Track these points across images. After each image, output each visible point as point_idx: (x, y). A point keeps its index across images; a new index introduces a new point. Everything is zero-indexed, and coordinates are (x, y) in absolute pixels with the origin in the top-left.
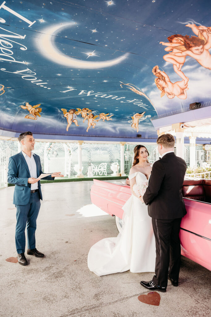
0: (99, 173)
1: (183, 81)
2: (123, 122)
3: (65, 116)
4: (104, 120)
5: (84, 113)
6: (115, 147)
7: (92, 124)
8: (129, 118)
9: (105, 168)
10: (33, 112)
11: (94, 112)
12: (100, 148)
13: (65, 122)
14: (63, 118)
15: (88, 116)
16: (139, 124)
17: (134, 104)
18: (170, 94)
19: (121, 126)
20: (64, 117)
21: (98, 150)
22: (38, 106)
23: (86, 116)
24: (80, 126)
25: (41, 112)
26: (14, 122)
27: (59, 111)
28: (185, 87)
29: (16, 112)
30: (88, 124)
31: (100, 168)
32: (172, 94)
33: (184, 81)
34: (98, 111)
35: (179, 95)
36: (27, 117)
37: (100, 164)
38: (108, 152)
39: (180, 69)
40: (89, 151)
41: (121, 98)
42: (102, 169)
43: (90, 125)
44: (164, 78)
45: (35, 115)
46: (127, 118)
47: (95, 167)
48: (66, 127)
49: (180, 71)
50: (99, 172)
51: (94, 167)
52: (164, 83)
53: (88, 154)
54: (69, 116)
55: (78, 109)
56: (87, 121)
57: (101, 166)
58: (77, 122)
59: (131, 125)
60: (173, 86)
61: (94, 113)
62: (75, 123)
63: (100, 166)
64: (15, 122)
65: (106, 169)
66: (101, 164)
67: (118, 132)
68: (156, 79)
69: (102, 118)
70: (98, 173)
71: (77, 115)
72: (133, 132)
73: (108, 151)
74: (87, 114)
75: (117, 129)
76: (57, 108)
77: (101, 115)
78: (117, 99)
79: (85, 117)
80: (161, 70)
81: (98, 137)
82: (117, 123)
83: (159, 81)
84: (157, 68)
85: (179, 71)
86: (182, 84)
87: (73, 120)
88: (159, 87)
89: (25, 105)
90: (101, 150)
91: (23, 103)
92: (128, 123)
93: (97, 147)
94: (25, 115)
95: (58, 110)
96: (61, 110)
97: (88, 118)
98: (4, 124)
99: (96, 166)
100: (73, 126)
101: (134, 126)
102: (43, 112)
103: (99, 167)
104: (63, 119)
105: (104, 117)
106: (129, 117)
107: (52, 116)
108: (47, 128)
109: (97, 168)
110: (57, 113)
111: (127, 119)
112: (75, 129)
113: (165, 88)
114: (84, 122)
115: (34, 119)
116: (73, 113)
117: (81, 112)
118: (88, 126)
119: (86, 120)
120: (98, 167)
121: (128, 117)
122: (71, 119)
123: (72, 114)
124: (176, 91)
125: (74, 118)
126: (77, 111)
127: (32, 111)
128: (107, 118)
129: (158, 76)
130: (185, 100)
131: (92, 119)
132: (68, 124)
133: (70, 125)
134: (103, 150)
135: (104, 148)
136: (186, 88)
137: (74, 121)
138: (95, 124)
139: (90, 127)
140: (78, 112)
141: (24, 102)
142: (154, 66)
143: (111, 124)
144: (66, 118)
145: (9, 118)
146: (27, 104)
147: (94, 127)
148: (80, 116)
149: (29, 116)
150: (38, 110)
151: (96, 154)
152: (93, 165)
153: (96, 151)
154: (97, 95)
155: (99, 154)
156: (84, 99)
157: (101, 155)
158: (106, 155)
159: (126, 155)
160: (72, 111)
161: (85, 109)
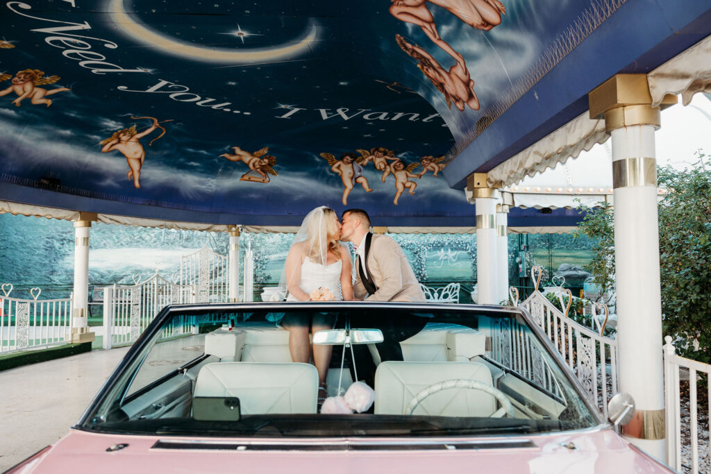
3: (334, 169)
4: (435, 174)
5: (379, 162)
7: (408, 185)
9: (456, 298)
10: (258, 166)
11: (404, 155)
12: (447, 244)
13: (337, 185)
14: (331, 174)
15: (392, 165)
18: (456, 98)
20: (332, 172)
21: (442, 249)
22: (265, 151)
23: (385, 166)
24: (375, 191)
25: (277, 166)
26: (216, 191)
27: (318, 159)
29: (218, 169)
30: (396, 186)
31: (446, 296)
32: (460, 99)
34: (412, 153)
35: (468, 101)
36: (246, 178)
37: (445, 286)
38: (470, 254)
39: (437, 36)
40: (415, 253)
41: (431, 116)
42: (450, 300)
43: (400, 187)
44: (428, 60)
45: (262, 173)
47: (433, 293)
48: (342, 195)
49: (440, 38)
51: (429, 293)
52: (437, 74)
53: (415, 261)
55: (360, 151)
56: (392, 178)
57: (447, 292)
58: (367, 182)
61: (405, 158)
62: (362, 184)
64: (219, 189)
65: (458, 300)
66: (448, 287)
68: (420, 66)
69: (429, 167)
71: (362, 165)
73: (469, 251)
74: (389, 162)
76: (309, 153)
77: (424, 161)
79: (385, 168)
80: (412, 44)
81: (423, 216)
83: (427, 70)
84: (402, 38)
85: (438, 39)
86: (459, 71)
87: (356, 179)
88: (435, 83)
89: (233, 153)
90: (449, 250)
91: (227, 148)
93: (439, 243)
94: (242, 174)
95: (314, 158)
96: (320, 158)
97: (393, 170)
98: (191, 197)
99: (436, 291)
100: (358, 191)
102: (281, 165)
103: (443, 293)
104: (332, 176)
105: (433, 164)
107: (304, 171)
108: (296, 199)
109: (436, 295)
110: (315, 164)
112: (363, 199)
113: (444, 84)
115: (261, 180)
116: (352, 162)
117: (370, 157)
118: (397, 190)
119: (389, 175)
120: (440, 292)
122: (351, 175)
123: (349, 163)
124: (460, 90)
125: (358, 174)
126: (360, 155)
127: (254, 165)
131: (404, 172)
132: (346, 187)
133: (351, 190)
134: (456, 249)
135: (459, 243)
137: (361, 180)
138: (413, 186)
139: (401, 193)
140: (363, 159)
141: (228, 147)
142: (395, 37)
144: (337, 174)
145: (203, 183)
146: (238, 151)
147: (411, 191)
148: (372, 167)
149: (250, 175)
150: (266, 161)
151: (436, 259)
152: (427, 289)
153: (435, 252)
154: (366, 117)
155: (445, 260)
156: (346, 128)
157: (451, 262)
158: (464, 262)
159: (521, 263)
160: (348, 157)
161: (377, 149)
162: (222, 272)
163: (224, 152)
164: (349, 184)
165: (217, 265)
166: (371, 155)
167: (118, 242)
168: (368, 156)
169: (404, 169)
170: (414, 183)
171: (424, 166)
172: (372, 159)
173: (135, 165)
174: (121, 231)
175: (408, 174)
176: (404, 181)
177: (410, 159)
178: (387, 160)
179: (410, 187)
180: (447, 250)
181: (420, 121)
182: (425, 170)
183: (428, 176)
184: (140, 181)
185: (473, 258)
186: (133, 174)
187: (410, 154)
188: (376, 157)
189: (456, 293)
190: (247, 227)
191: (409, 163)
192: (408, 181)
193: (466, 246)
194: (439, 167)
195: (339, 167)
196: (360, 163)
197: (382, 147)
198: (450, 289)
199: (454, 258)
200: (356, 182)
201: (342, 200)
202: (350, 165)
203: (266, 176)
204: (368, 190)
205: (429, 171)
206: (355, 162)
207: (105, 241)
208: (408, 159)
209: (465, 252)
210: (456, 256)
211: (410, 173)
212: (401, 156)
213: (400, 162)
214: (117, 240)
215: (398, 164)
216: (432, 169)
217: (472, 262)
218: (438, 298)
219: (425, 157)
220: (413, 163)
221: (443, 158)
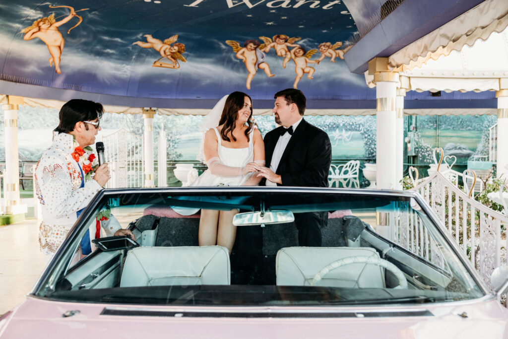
0: (344, 183)
3: (239, 55)
4: (333, 59)
5: (281, 48)
7: (307, 70)
10: (168, 53)
11: (304, 42)
12: (341, 125)
13: (241, 70)
14: (236, 60)
15: (293, 51)
20: (236, 58)
21: (337, 130)
22: (174, 39)
23: (286, 52)
24: (276, 76)
25: (186, 53)
26: (131, 77)
27: (223, 47)
29: (132, 56)
30: (296, 71)
34: (311, 39)
36: (158, 64)
38: (363, 134)
41: (332, 4)
42: (350, 176)
43: (300, 73)
45: (173, 60)
47: (334, 169)
48: (246, 80)
50: (342, 181)
54: (248, 56)
55: (262, 38)
56: (292, 64)
58: (269, 67)
61: (305, 44)
62: (264, 69)
63: (347, 166)
64: (133, 75)
65: (357, 176)
69: (327, 54)
70: (340, 183)
71: (264, 52)
73: (362, 132)
74: (289, 49)
76: (216, 41)
77: (323, 47)
78: (325, 8)
79: (286, 54)
87: (259, 65)
89: (145, 40)
90: (344, 131)
91: (139, 36)
94: (153, 60)
95: (219, 45)
96: (226, 45)
97: (293, 56)
98: (108, 82)
100: (261, 77)
102: (190, 52)
104: (236, 63)
105: (330, 51)
107: (211, 57)
108: (204, 84)
110: (220, 51)
112: (265, 84)
114: (285, 67)
115: (172, 67)
116: (255, 49)
118: (297, 75)
119: (289, 61)
122: (255, 61)
123: (252, 50)
125: (261, 60)
126: (262, 42)
127: (165, 52)
128: (341, 53)
131: (303, 58)
132: (249, 73)
133: (254, 75)
134: (350, 130)
135: (353, 124)
137: (263, 66)
138: (312, 71)
139: (301, 78)
140: (265, 46)
141: (141, 35)
144: (241, 60)
145: (118, 70)
146: (149, 38)
147: (310, 76)
148: (273, 53)
149: (161, 61)
150: (176, 48)
154: (269, 5)
155: (340, 140)
156: (250, 16)
157: (345, 141)
158: (356, 142)
159: (409, 142)
160: (252, 44)
161: (278, 37)
162: (138, 150)
163: (137, 40)
164: (252, 69)
165: (134, 144)
166: (273, 42)
167: (45, 123)
168: (270, 43)
169: (303, 55)
170: (313, 68)
171: (322, 52)
172: (274, 46)
173: (56, 52)
174: (47, 114)
175: (307, 60)
176: (303, 67)
177: (310, 46)
178: (288, 47)
179: (308, 73)
180: (342, 130)
181: (321, 8)
182: (323, 56)
184: (61, 67)
185: (365, 138)
186: (54, 61)
187: (310, 41)
188: (278, 44)
189: (355, 170)
190: (160, 110)
191: (308, 50)
192: (307, 67)
193: (359, 127)
194: (337, 54)
195: (243, 54)
196: (263, 50)
197: (283, 34)
198: (350, 166)
200: (258, 67)
201: (245, 85)
202: (254, 52)
203: (176, 62)
204: (270, 75)
205: (326, 57)
206: (258, 49)
207: (32, 123)
208: (307, 46)
209: (358, 133)
210: (349, 136)
211: (309, 60)
212: (301, 42)
213: (299, 48)
214: (43, 122)
215: (298, 51)
216: (330, 55)
217: (365, 142)
218: (339, 174)
219: (324, 44)
220: (312, 49)
221: (340, 43)
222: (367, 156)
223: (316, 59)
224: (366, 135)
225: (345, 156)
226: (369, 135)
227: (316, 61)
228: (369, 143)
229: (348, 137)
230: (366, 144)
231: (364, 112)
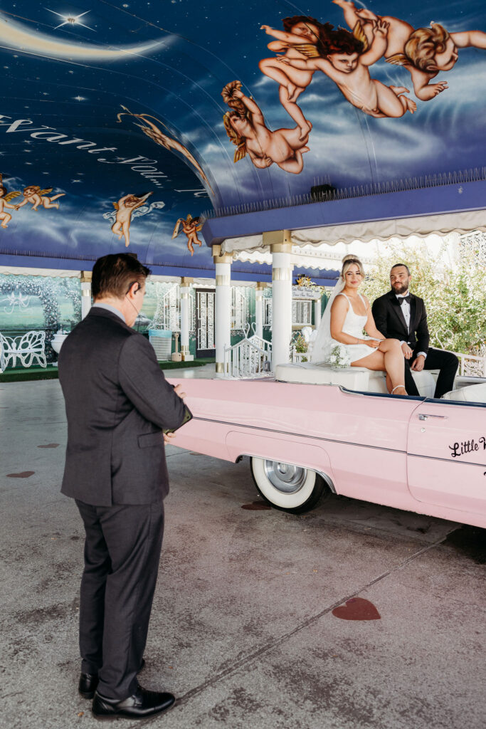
0: (23, 359)
1: (298, 129)
2: (89, 215)
4: (35, 207)
6: (61, 284)
7: (2, 216)
8: (107, 206)
9: (40, 346)
11: (10, 181)
12: (17, 287)
16: (131, 223)
17: (132, 168)
18: (261, 155)
19: (83, 228)
21: (13, 294)
28: (301, 143)
31: (25, 346)
32: (266, 158)
33: (301, 129)
34: (20, 179)
35: (282, 162)
37: (23, 334)
38: (42, 299)
39: (293, 100)
41: (106, 149)
42: (31, 350)
44: (251, 113)
46: (100, 206)
47: (10, 342)
49: (295, 103)
50: (20, 356)
51: (7, 343)
52: (248, 128)
57: (27, 341)
59: (110, 226)
60: (271, 138)
61: (9, 184)
63: (25, 338)
65: (42, 350)
66: (27, 335)
67: (75, 243)
68: (227, 114)
69: (31, 199)
70: (18, 359)
72: (115, 244)
73: (41, 296)
75: (73, 234)
77: (29, 191)
78: (90, 151)
80: (246, 94)
81: (19, 254)
82: (73, 219)
83: (235, 120)
84: (238, 86)
85: (292, 102)
86: (293, 137)
88: (233, 134)
90: (20, 294)
92: (103, 220)
93: (9, 286)
99: (14, 341)
101: (119, 230)
103: (21, 343)
105: (36, 196)
106: (107, 204)
109: (14, 345)
111: (101, 209)
113: (250, 139)
120: (18, 342)
121: (104, 203)
124: (278, 150)
128: (46, 200)
129: (234, 107)
130: (297, 175)
131: (2, 200)
134: (27, 294)
135: (30, 287)
136: (303, 146)
138: (7, 218)
142: (230, 82)
143: (57, 218)
147: (4, 224)
151: (6, 304)
152: (5, 338)
153: (4, 296)
155: (16, 305)
157: (22, 307)
158: (35, 308)
169: (2, 197)
170: (10, 215)
171: (26, 196)
175: (5, 203)
177: (15, 187)
179: (3, 219)
180: (18, 294)
182: (25, 202)
183: (26, 208)
185: (45, 303)
187: (17, 181)
189: (39, 342)
191: (11, 191)
192: (2, 212)
193: (38, 290)
194: (41, 200)
198: (30, 338)
199: (26, 304)
205: (29, 203)
208: (11, 186)
209: (37, 297)
210: (27, 300)
211: (8, 203)
212: (6, 181)
216: (33, 202)
217: (44, 308)
218: (17, 348)
219: (31, 187)
220: (15, 191)
221: (50, 190)
222: (47, 325)
223: (15, 204)
224: (46, 301)
225: (23, 326)
226: (49, 301)
227: (15, 206)
228: (48, 310)
229: (26, 303)
230: (46, 311)
231: (62, 274)
